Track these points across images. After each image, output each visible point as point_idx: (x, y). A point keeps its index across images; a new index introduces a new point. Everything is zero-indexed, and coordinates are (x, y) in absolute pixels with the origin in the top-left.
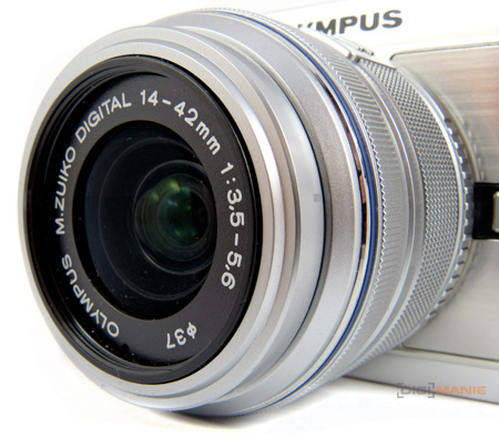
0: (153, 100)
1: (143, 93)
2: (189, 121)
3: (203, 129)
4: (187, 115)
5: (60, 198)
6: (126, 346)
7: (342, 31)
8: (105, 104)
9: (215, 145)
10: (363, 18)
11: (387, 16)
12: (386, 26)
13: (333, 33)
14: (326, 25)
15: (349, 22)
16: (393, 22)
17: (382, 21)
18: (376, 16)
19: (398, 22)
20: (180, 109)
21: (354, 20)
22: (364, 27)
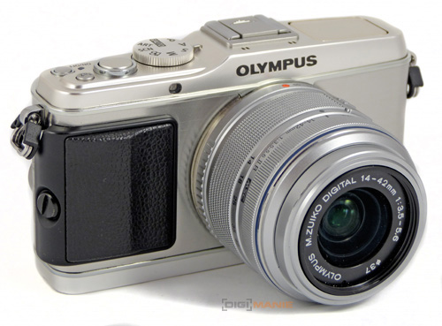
0: (368, 179)
1: (363, 177)
2: (384, 185)
3: (390, 187)
4: (383, 182)
5: (310, 229)
6: (345, 281)
7: (285, 68)
8: (342, 183)
9: (394, 192)
10: (296, 60)
11: (308, 59)
12: (309, 65)
13: (280, 69)
14: (275, 64)
15: (288, 62)
16: (312, 63)
17: (306, 62)
18: (303, 59)
19: (315, 62)
20: (380, 181)
21: (291, 61)
22: (297, 66)
